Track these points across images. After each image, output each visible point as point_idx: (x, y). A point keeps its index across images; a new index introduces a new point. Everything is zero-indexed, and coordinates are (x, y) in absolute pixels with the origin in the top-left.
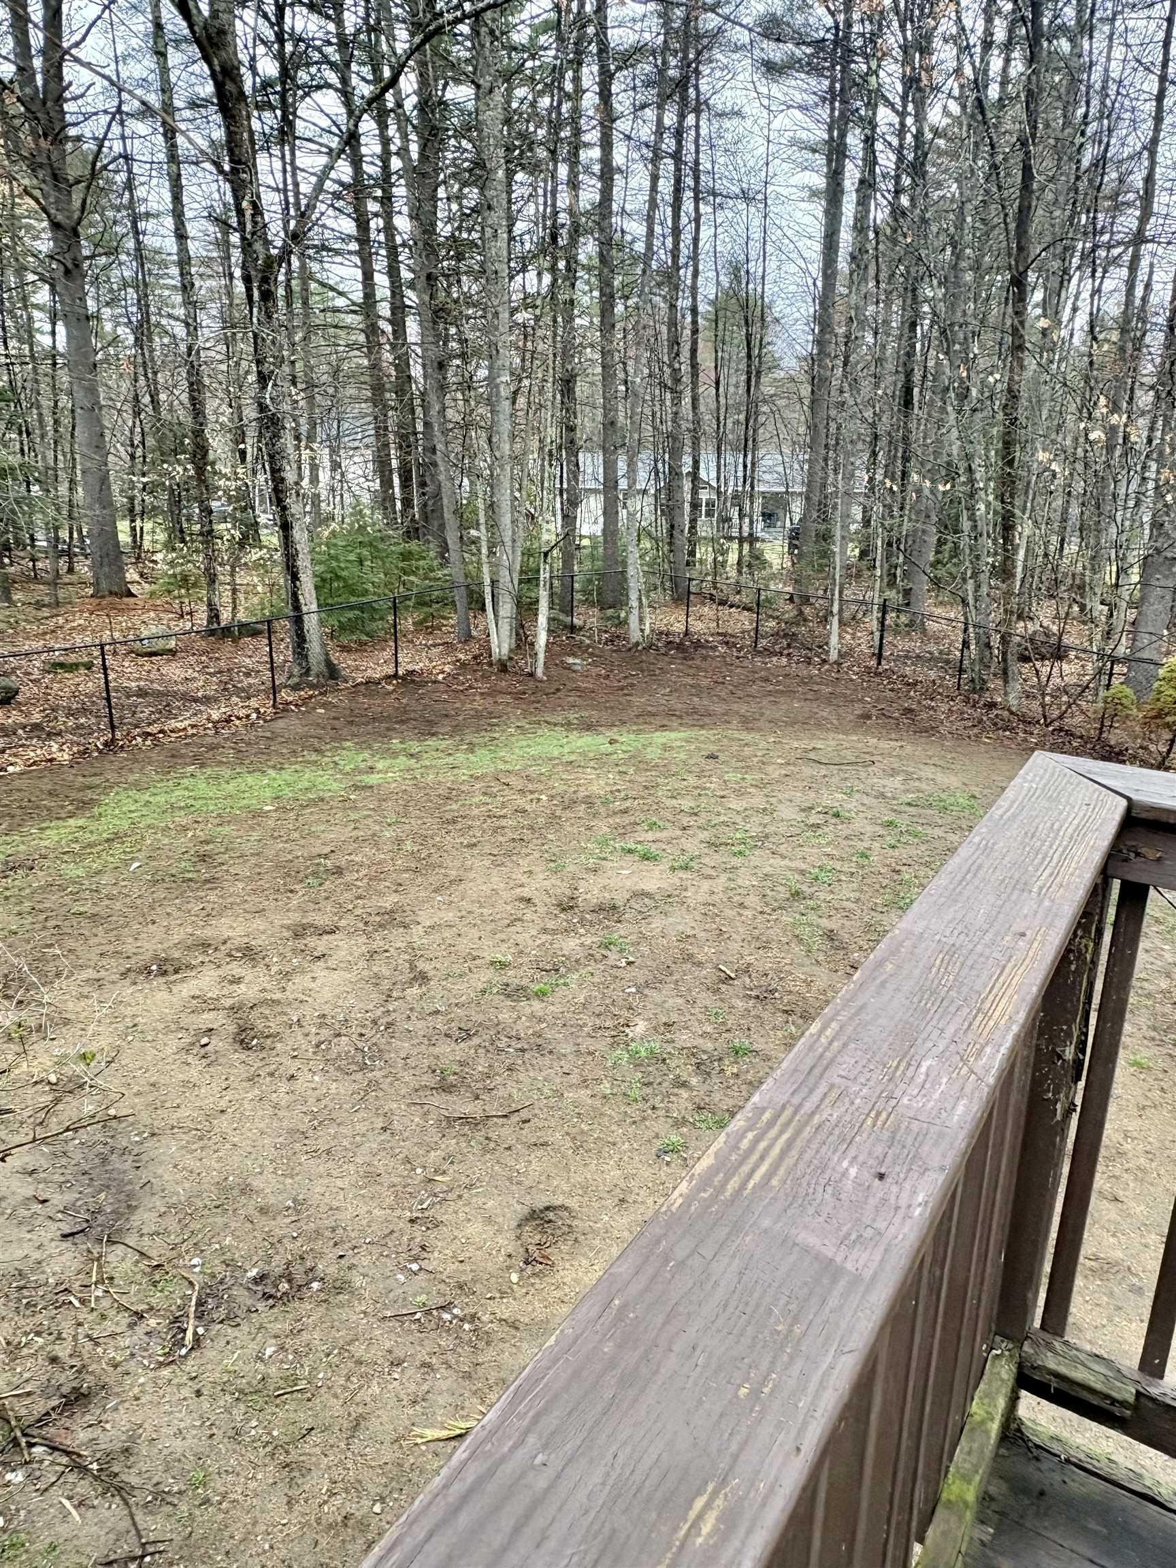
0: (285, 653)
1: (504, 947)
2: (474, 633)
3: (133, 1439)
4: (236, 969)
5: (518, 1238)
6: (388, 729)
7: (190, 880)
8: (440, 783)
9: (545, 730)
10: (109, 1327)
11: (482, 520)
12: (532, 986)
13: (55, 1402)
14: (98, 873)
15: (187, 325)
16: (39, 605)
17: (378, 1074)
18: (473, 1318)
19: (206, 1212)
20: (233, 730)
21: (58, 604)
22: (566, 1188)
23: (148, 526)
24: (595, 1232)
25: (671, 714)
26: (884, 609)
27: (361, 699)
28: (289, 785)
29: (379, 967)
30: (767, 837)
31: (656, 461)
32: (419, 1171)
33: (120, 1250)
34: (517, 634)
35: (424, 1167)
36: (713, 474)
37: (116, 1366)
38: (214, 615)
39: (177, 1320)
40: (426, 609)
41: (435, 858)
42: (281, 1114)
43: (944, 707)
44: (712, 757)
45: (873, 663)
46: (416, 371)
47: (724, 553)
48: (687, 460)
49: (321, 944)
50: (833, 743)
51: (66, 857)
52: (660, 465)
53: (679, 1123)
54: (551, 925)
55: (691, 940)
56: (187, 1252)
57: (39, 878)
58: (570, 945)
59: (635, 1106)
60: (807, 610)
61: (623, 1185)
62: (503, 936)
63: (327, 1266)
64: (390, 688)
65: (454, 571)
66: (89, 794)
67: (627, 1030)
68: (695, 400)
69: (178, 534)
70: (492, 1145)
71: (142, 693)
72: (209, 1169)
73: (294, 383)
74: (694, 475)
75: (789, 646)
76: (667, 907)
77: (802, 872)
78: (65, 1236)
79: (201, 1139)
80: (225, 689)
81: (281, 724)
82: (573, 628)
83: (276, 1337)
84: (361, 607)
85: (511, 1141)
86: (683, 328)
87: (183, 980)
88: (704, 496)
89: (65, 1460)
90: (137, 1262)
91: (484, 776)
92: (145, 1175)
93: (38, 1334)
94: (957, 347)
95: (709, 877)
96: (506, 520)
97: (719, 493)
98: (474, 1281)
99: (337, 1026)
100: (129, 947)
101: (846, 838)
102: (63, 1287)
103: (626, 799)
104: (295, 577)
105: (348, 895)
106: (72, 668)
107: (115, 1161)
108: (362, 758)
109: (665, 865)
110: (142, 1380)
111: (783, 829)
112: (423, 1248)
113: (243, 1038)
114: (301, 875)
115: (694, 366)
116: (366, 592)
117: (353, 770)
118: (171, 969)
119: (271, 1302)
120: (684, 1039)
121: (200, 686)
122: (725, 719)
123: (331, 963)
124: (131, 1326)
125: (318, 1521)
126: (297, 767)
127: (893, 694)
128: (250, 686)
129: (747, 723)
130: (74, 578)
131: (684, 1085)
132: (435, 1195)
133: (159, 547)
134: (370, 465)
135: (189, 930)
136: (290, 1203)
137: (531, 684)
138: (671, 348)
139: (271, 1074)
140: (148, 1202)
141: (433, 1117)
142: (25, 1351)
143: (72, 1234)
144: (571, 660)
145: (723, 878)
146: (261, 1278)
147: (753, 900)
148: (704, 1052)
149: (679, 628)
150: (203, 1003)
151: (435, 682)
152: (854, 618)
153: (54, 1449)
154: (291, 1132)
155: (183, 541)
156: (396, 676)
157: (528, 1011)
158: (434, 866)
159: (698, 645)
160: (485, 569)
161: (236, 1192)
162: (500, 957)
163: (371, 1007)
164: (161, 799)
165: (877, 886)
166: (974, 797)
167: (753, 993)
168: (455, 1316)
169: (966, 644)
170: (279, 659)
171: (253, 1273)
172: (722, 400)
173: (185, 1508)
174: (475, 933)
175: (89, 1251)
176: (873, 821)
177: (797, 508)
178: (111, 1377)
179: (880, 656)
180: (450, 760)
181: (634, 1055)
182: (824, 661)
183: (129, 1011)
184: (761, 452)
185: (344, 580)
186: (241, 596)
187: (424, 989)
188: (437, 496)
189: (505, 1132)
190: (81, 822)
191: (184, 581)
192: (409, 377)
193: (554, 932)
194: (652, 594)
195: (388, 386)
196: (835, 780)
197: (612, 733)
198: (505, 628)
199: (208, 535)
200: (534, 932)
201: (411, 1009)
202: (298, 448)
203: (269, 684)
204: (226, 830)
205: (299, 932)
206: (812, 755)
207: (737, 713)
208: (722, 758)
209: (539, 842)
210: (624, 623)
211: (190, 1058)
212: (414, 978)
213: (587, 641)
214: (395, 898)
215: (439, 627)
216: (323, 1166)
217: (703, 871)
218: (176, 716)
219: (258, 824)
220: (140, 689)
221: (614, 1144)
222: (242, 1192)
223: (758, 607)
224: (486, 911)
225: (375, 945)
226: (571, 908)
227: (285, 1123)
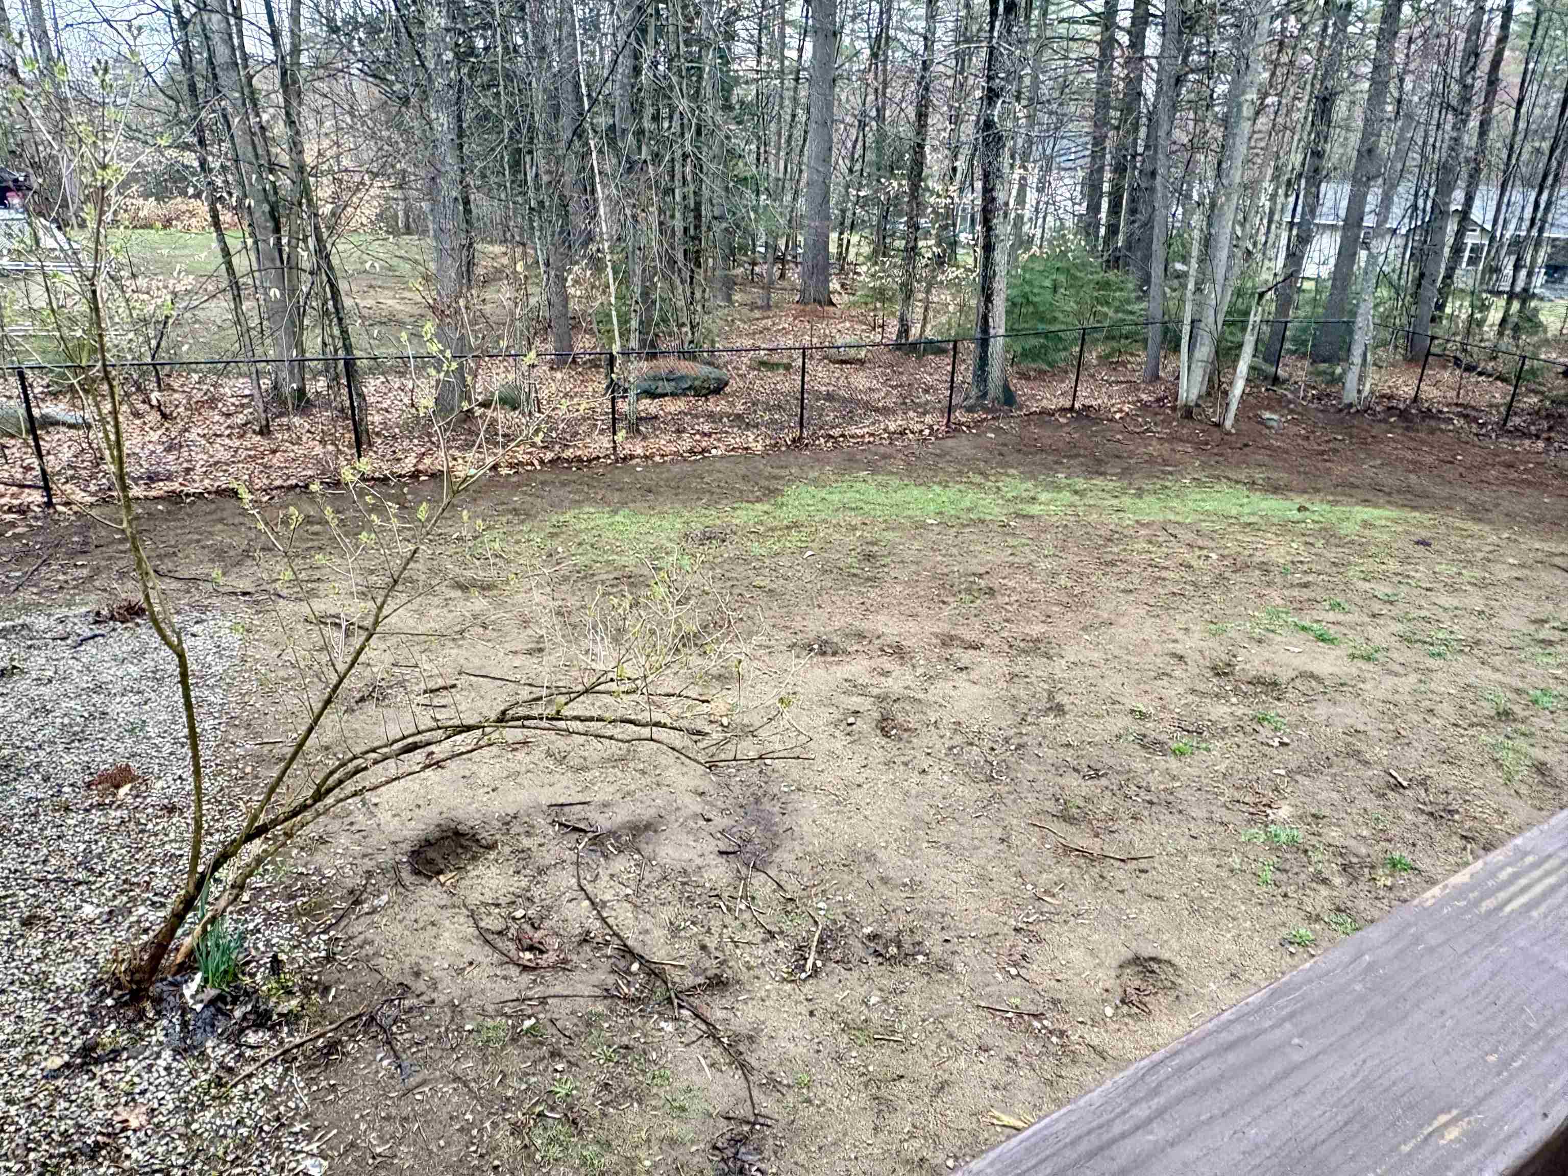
0: (966, 373)
1: (1146, 699)
2: (1161, 374)
3: (758, 1031)
4: (886, 663)
5: (1118, 977)
6: (1056, 463)
7: (855, 575)
8: (1103, 523)
9: (1224, 486)
10: (747, 936)
11: (1195, 253)
12: (1170, 743)
13: (701, 980)
14: (778, 554)
15: (926, 38)
16: (753, 307)
17: (1004, 789)
18: (1062, 1034)
19: (835, 867)
20: (906, 442)
21: (769, 307)
22: (1176, 946)
23: (855, 239)
24: (1201, 997)
25: (1378, 488)
27: (1032, 429)
28: (952, 503)
29: (1018, 690)
30: (1478, 643)
31: (1416, 195)
32: (1029, 887)
33: (762, 877)
34: (1211, 380)
35: (1035, 886)
36: (1490, 216)
37: (749, 968)
38: (904, 330)
39: (800, 948)
40: (1115, 344)
41: (1087, 598)
42: (909, 801)
44: (1423, 543)
46: (1149, 88)
47: (1484, 308)
48: (1458, 196)
49: (966, 657)
51: (752, 536)
52: (1421, 202)
53: (1312, 919)
54: (1201, 687)
55: (1360, 736)
56: (816, 895)
57: (729, 551)
58: (1219, 711)
59: (1264, 888)
61: (1236, 961)
62: (1147, 688)
63: (933, 945)
64: (1064, 421)
65: (1153, 307)
66: (773, 484)
67: (1269, 811)
68: (1485, 123)
69: (881, 250)
70: (1105, 884)
71: (829, 397)
72: (842, 832)
73: (1018, 99)
74: (1464, 215)
75: (1550, 429)
76: (1338, 696)
77: (1518, 691)
78: (721, 853)
79: (838, 803)
80: (904, 403)
81: (950, 443)
82: (1276, 380)
83: (881, 990)
84: (1046, 335)
85: (1125, 885)
86: (1487, 34)
87: (839, 663)
88: (1471, 239)
89: (704, 1027)
90: (775, 891)
91: (1148, 525)
92: (788, 821)
93: (693, 923)
95: (1395, 674)
96: (1223, 255)
97: (1492, 238)
98: (1068, 1002)
99: (970, 736)
100: (797, 625)
102: (715, 893)
103: (1308, 572)
104: (988, 299)
105: (998, 618)
106: (773, 367)
107: (767, 805)
108: (1026, 487)
109: (1341, 651)
110: (768, 987)
111: (1501, 638)
112: (1024, 957)
113: (885, 726)
114: (955, 589)
115: (1493, 81)
116: (1054, 320)
117: (1016, 498)
118: (829, 651)
119: (880, 959)
120: (1334, 835)
121: (882, 396)
122: (1447, 505)
123: (974, 676)
124: (764, 941)
125: (898, 1153)
126: (962, 487)
128: (927, 402)
129: (1476, 512)
130: (785, 284)
131: (1325, 881)
132: (1042, 914)
133: (861, 259)
134: (1079, 188)
135: (849, 620)
136: (907, 880)
137: (1217, 435)
138: (1465, 59)
139: (906, 764)
140: (788, 845)
141: (1050, 842)
142: (682, 933)
143: (727, 853)
144: (1267, 415)
145: (1413, 678)
146: (873, 937)
147: (1447, 709)
148: (1355, 855)
149: (1407, 391)
150: (854, 687)
151: (1112, 420)
153: (697, 1016)
154: (916, 819)
155: (886, 255)
156: (1072, 409)
157: (1162, 766)
158: (1085, 605)
159: (1428, 414)
160: (1189, 307)
161: (862, 858)
162: (1141, 707)
163: (1004, 725)
164: (836, 497)
167: (1428, 809)
168: (1045, 1027)
170: (959, 379)
171: (868, 930)
172: (1522, 125)
173: (791, 1100)
174: (1118, 678)
175: (738, 871)
178: (745, 976)
180: (1115, 502)
181: (1272, 838)
183: (791, 680)
185: (1034, 304)
186: (932, 314)
187: (1058, 720)
188: (1148, 225)
189: (1120, 875)
190: (766, 507)
191: (882, 294)
192: (1140, 94)
193: (1203, 695)
194: (1380, 352)
195: (1114, 103)
197: (1300, 500)
198: (1199, 374)
199: (912, 251)
200: (1180, 690)
201: (1044, 737)
202: (1012, 166)
203: (946, 403)
204: (890, 535)
205: (947, 641)
206: (1557, 560)
207: (1464, 499)
208: (1435, 546)
209: (1201, 600)
210: (1339, 380)
211: (837, 733)
212: (1051, 708)
213: (1290, 396)
214: (1042, 628)
215: (1124, 364)
216: (941, 857)
217: (1389, 666)
218: (856, 423)
219: (920, 535)
220: (828, 394)
221: (1234, 919)
222: (867, 859)
223: (1518, 378)
224: (1134, 660)
225: (1017, 669)
226: (1226, 674)
227: (912, 810)
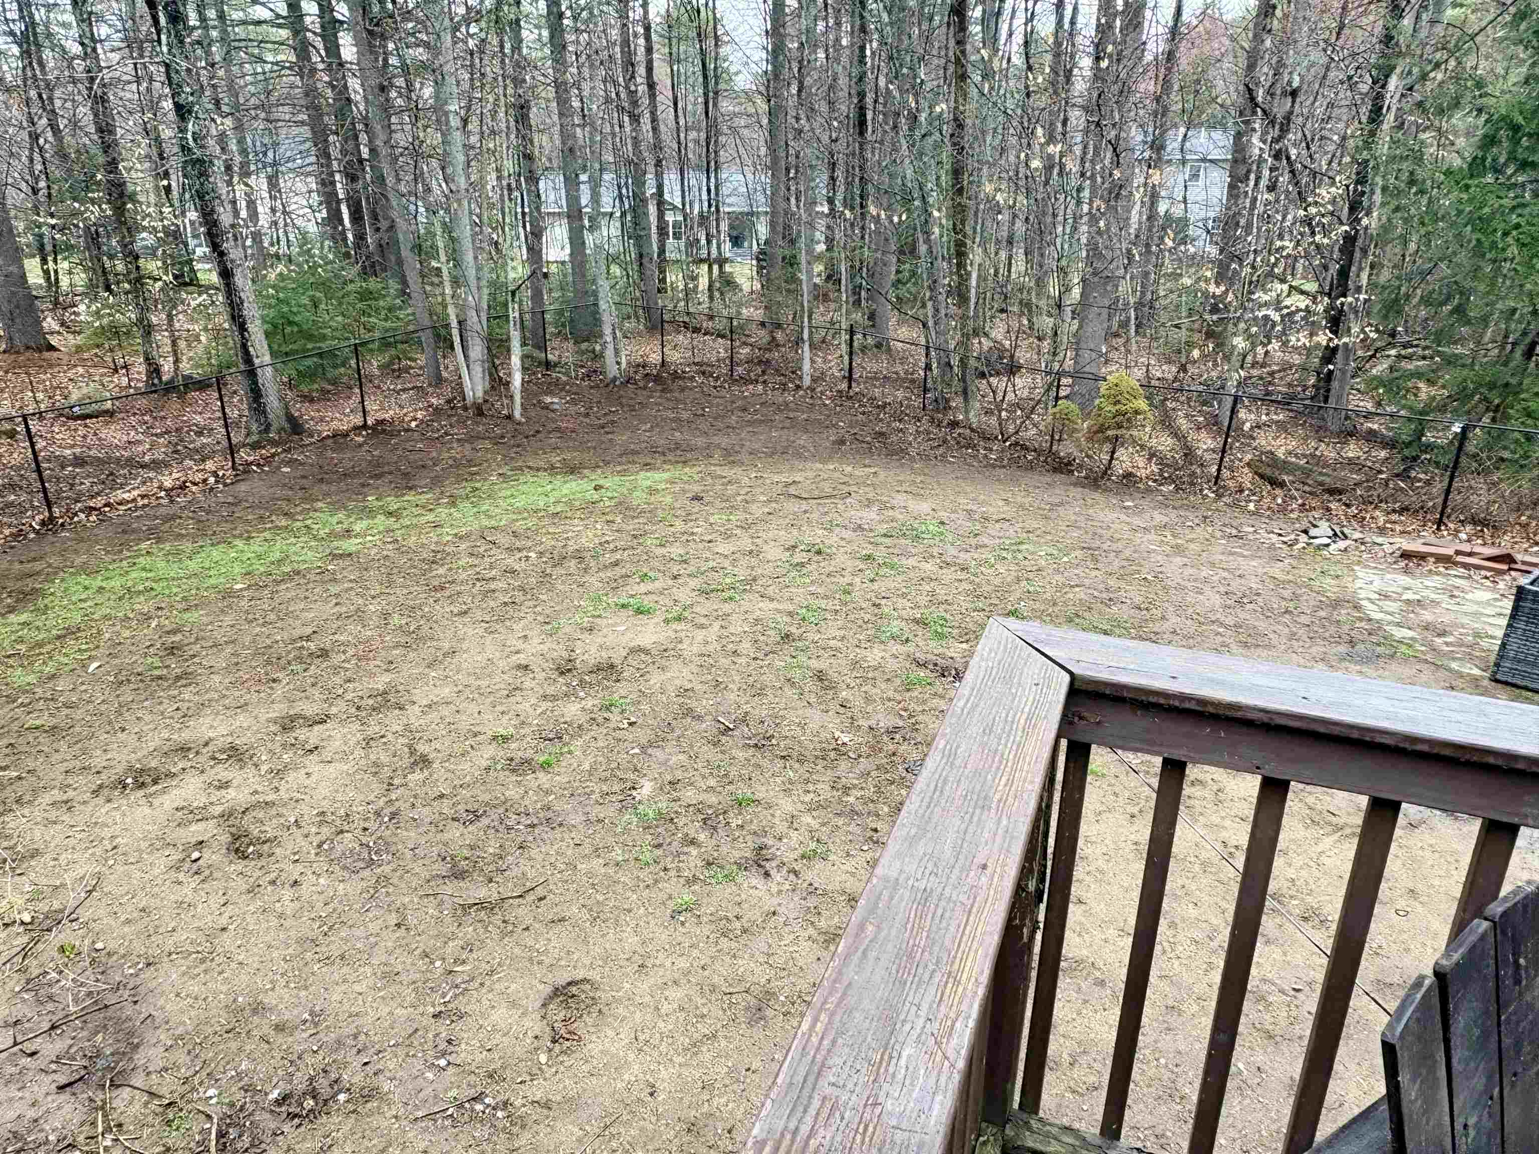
0: (238, 408)
1: (505, 719)
2: (445, 374)
4: (222, 772)
5: (543, 1017)
6: (363, 485)
7: (160, 678)
8: (423, 545)
9: (528, 477)
11: (442, 251)
12: (536, 757)
14: (53, 677)
17: (387, 869)
18: (506, 1103)
19: (217, 1039)
20: (189, 498)
22: (587, 961)
23: (63, 267)
24: (619, 1001)
25: (654, 451)
26: (852, 332)
27: (329, 454)
28: (259, 557)
29: (379, 754)
30: (754, 579)
31: (619, 187)
32: (438, 964)
33: (126, 1092)
34: (491, 375)
35: (443, 959)
36: (678, 196)
38: (154, 370)
40: (393, 352)
41: (425, 631)
42: (287, 924)
43: (912, 429)
44: (697, 498)
45: (844, 386)
46: (356, 93)
47: (694, 278)
48: (651, 182)
49: (313, 736)
50: (810, 474)
51: (11, 661)
52: (624, 191)
53: (691, 881)
54: (551, 690)
55: (689, 694)
56: (201, 1083)
58: (572, 710)
59: (647, 870)
60: (779, 335)
61: (641, 951)
62: (503, 708)
63: (353, 1076)
64: (360, 439)
65: (418, 310)
66: (30, 583)
67: (634, 793)
68: (654, 120)
70: (510, 928)
71: (79, 461)
72: (216, 993)
74: (659, 198)
75: (764, 372)
76: (664, 662)
77: (790, 614)
78: (61, 1088)
79: (203, 961)
80: (176, 452)
81: (243, 487)
82: (548, 365)
85: (528, 921)
86: (636, 47)
87: (164, 791)
88: (670, 217)
90: (146, 1104)
91: (468, 535)
92: (145, 1009)
94: (905, 71)
95: (702, 627)
96: (468, 257)
97: (685, 214)
98: (504, 1067)
99: (338, 823)
100: (98, 761)
101: (829, 575)
102: (66, 1142)
103: (616, 549)
104: (242, 328)
105: (338, 680)
108: (336, 520)
109: (659, 617)
111: (768, 569)
112: (449, 1042)
113: (238, 846)
114: (283, 661)
115: (651, 86)
116: (324, 338)
117: (329, 535)
118: (149, 780)
119: (296, 1121)
120: (690, 795)
121: (144, 450)
122: (707, 454)
123: (327, 755)
126: (267, 535)
127: (863, 417)
128: (204, 446)
129: (730, 456)
131: (693, 842)
132: (457, 986)
134: (313, 194)
135: (165, 734)
136: (306, 1016)
137: (510, 427)
138: (625, 69)
139: (273, 882)
140: (150, 1037)
141: (448, 905)
143: (70, 1084)
144: (548, 400)
145: (716, 625)
146: (284, 1099)
147: (746, 646)
148: (710, 807)
149: (655, 358)
150: (190, 814)
151: (407, 430)
152: (823, 342)
154: (300, 941)
155: (108, 288)
156: (365, 426)
157: (534, 785)
158: (423, 639)
159: (675, 376)
160: (451, 310)
161: (247, 1012)
162: (503, 732)
163: (372, 798)
164: (116, 583)
165: (860, 622)
166: (942, 523)
167: (752, 742)
168: (488, 1106)
169: (928, 367)
170: (233, 414)
171: (274, 1095)
172: (682, 122)
174: (473, 708)
175: (91, 1100)
176: (853, 555)
177: (763, 230)
179: (850, 379)
180: (430, 517)
181: (642, 817)
182: (798, 387)
183: (106, 833)
184: (724, 176)
185: (298, 325)
186: (182, 344)
187: (426, 773)
188: (392, 231)
189: (522, 912)
190: (24, 617)
191: (114, 331)
192: (349, 99)
193: (555, 698)
194: (626, 325)
195: (326, 110)
196: (815, 516)
197: (597, 477)
198: (478, 370)
199: (138, 281)
200: (533, 701)
201: (415, 797)
202: (230, 185)
203: (225, 443)
204: (193, 616)
205: (287, 724)
206: (792, 490)
207: (718, 446)
208: (706, 499)
209: (531, 603)
210: (598, 357)
211: (181, 876)
212: (415, 763)
213: (564, 378)
214: (386, 678)
215: (407, 369)
216: (338, 972)
217: (696, 621)
218: (122, 486)
219: (230, 606)
220: (76, 457)
221: (630, 911)
222: (255, 1011)
223: (731, 332)
224: (483, 683)
225: (370, 732)
226: (569, 670)
227: (293, 933)
